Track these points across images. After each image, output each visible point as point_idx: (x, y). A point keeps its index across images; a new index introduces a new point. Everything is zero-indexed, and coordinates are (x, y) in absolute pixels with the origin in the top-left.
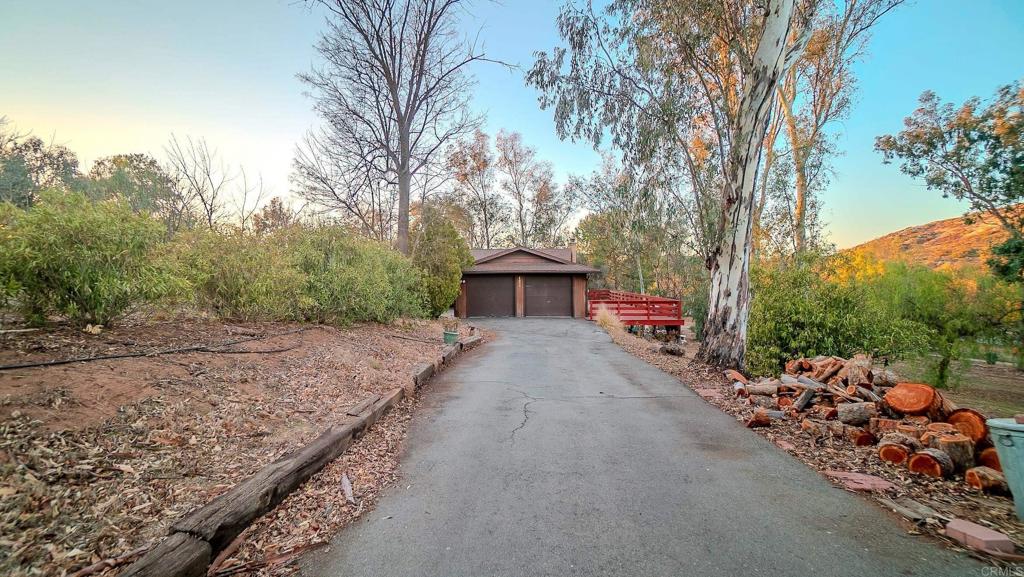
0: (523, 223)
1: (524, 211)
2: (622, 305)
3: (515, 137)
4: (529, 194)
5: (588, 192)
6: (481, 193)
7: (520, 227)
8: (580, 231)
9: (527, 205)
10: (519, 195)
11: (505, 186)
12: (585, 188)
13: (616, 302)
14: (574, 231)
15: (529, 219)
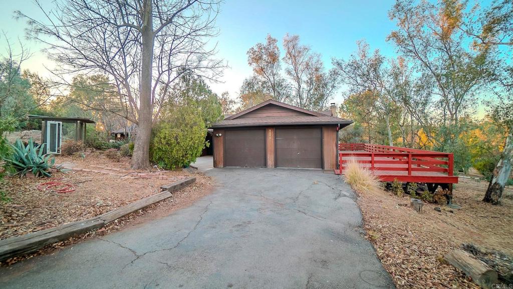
0: (301, 98)
1: (301, 90)
2: (376, 159)
3: (296, 38)
4: (304, 77)
5: (347, 70)
6: (272, 79)
7: (299, 101)
8: (344, 106)
9: (304, 86)
10: (298, 79)
11: (289, 73)
12: (344, 67)
13: (370, 155)
14: (341, 106)
15: (305, 96)
